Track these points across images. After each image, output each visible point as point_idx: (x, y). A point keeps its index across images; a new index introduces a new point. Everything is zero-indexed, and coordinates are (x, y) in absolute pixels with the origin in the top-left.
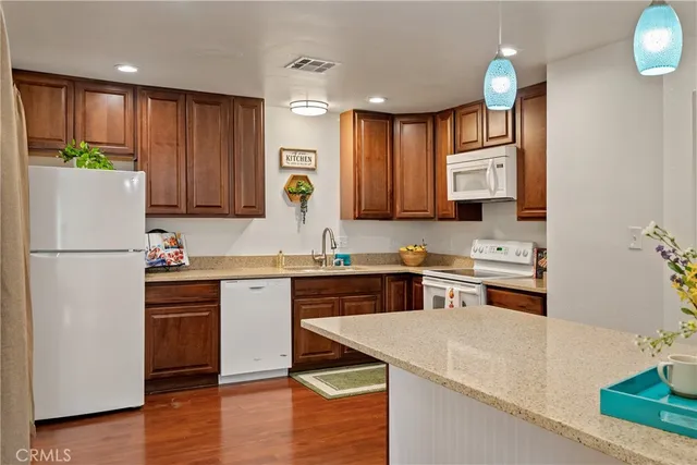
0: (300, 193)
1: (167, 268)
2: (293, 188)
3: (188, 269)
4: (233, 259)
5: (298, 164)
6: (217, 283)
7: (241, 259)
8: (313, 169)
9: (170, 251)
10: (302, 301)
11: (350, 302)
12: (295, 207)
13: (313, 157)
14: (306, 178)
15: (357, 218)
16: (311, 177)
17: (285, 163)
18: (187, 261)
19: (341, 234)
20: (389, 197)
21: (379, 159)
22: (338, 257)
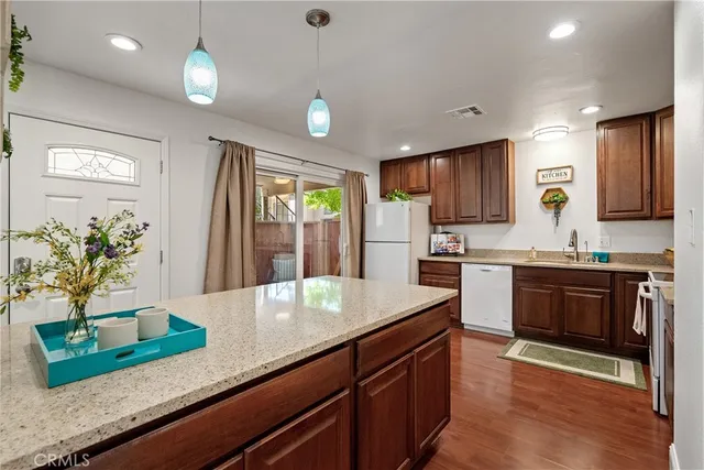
0: (555, 202)
1: (447, 254)
2: (547, 199)
3: (462, 255)
4: (498, 251)
5: (552, 180)
6: (459, 264)
7: (504, 252)
8: (570, 182)
9: (450, 244)
10: (521, 284)
11: (571, 292)
12: (551, 213)
13: (569, 171)
14: (559, 189)
15: (601, 219)
16: (565, 188)
17: (541, 181)
18: (462, 251)
19: (602, 235)
20: (645, 197)
21: (629, 161)
22: (595, 254)
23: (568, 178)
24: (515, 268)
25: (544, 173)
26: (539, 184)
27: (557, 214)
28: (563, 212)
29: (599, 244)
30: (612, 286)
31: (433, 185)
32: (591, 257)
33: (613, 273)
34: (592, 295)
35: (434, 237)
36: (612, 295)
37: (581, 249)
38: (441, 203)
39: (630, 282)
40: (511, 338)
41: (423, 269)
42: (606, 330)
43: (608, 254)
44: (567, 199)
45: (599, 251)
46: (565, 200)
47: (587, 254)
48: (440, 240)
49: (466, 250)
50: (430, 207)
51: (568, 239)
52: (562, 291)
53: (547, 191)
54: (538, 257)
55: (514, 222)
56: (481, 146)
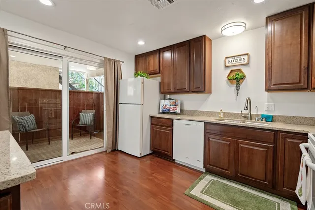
0: (237, 79)
2: (231, 77)
3: (178, 114)
5: (235, 63)
6: (172, 120)
8: (247, 65)
9: (172, 107)
10: (210, 136)
11: (244, 144)
12: (234, 87)
13: (246, 57)
14: (239, 70)
15: (268, 90)
16: (244, 69)
17: (228, 65)
18: (178, 110)
19: (268, 102)
20: (302, 73)
21: (291, 44)
22: (263, 116)
23: (246, 62)
24: (206, 124)
25: (230, 59)
26: (227, 67)
27: (238, 88)
28: (242, 86)
29: (266, 108)
30: (275, 141)
31: (162, 69)
32: (260, 117)
33: (276, 132)
34: (258, 148)
35: (162, 101)
36: (275, 149)
37: (253, 112)
38: (166, 80)
39: (289, 140)
40: (202, 172)
41: (153, 122)
42: (269, 176)
43: (273, 116)
44: (244, 76)
45: (266, 113)
46: (243, 78)
47: (257, 115)
48: (166, 104)
49: (181, 110)
50: (160, 83)
51: (243, 105)
52: (237, 143)
53: (232, 71)
54: (224, 116)
55: (210, 93)
56: (189, 42)
